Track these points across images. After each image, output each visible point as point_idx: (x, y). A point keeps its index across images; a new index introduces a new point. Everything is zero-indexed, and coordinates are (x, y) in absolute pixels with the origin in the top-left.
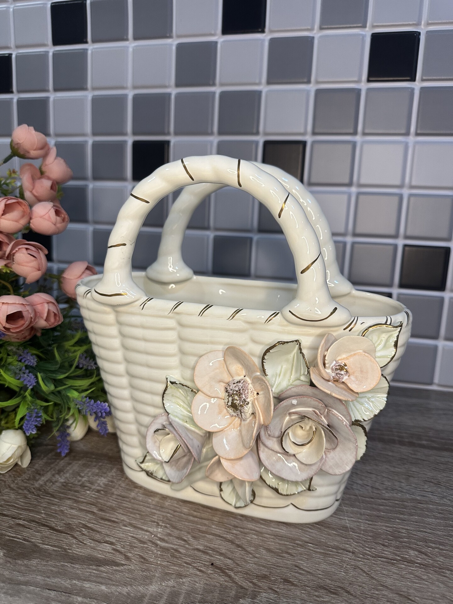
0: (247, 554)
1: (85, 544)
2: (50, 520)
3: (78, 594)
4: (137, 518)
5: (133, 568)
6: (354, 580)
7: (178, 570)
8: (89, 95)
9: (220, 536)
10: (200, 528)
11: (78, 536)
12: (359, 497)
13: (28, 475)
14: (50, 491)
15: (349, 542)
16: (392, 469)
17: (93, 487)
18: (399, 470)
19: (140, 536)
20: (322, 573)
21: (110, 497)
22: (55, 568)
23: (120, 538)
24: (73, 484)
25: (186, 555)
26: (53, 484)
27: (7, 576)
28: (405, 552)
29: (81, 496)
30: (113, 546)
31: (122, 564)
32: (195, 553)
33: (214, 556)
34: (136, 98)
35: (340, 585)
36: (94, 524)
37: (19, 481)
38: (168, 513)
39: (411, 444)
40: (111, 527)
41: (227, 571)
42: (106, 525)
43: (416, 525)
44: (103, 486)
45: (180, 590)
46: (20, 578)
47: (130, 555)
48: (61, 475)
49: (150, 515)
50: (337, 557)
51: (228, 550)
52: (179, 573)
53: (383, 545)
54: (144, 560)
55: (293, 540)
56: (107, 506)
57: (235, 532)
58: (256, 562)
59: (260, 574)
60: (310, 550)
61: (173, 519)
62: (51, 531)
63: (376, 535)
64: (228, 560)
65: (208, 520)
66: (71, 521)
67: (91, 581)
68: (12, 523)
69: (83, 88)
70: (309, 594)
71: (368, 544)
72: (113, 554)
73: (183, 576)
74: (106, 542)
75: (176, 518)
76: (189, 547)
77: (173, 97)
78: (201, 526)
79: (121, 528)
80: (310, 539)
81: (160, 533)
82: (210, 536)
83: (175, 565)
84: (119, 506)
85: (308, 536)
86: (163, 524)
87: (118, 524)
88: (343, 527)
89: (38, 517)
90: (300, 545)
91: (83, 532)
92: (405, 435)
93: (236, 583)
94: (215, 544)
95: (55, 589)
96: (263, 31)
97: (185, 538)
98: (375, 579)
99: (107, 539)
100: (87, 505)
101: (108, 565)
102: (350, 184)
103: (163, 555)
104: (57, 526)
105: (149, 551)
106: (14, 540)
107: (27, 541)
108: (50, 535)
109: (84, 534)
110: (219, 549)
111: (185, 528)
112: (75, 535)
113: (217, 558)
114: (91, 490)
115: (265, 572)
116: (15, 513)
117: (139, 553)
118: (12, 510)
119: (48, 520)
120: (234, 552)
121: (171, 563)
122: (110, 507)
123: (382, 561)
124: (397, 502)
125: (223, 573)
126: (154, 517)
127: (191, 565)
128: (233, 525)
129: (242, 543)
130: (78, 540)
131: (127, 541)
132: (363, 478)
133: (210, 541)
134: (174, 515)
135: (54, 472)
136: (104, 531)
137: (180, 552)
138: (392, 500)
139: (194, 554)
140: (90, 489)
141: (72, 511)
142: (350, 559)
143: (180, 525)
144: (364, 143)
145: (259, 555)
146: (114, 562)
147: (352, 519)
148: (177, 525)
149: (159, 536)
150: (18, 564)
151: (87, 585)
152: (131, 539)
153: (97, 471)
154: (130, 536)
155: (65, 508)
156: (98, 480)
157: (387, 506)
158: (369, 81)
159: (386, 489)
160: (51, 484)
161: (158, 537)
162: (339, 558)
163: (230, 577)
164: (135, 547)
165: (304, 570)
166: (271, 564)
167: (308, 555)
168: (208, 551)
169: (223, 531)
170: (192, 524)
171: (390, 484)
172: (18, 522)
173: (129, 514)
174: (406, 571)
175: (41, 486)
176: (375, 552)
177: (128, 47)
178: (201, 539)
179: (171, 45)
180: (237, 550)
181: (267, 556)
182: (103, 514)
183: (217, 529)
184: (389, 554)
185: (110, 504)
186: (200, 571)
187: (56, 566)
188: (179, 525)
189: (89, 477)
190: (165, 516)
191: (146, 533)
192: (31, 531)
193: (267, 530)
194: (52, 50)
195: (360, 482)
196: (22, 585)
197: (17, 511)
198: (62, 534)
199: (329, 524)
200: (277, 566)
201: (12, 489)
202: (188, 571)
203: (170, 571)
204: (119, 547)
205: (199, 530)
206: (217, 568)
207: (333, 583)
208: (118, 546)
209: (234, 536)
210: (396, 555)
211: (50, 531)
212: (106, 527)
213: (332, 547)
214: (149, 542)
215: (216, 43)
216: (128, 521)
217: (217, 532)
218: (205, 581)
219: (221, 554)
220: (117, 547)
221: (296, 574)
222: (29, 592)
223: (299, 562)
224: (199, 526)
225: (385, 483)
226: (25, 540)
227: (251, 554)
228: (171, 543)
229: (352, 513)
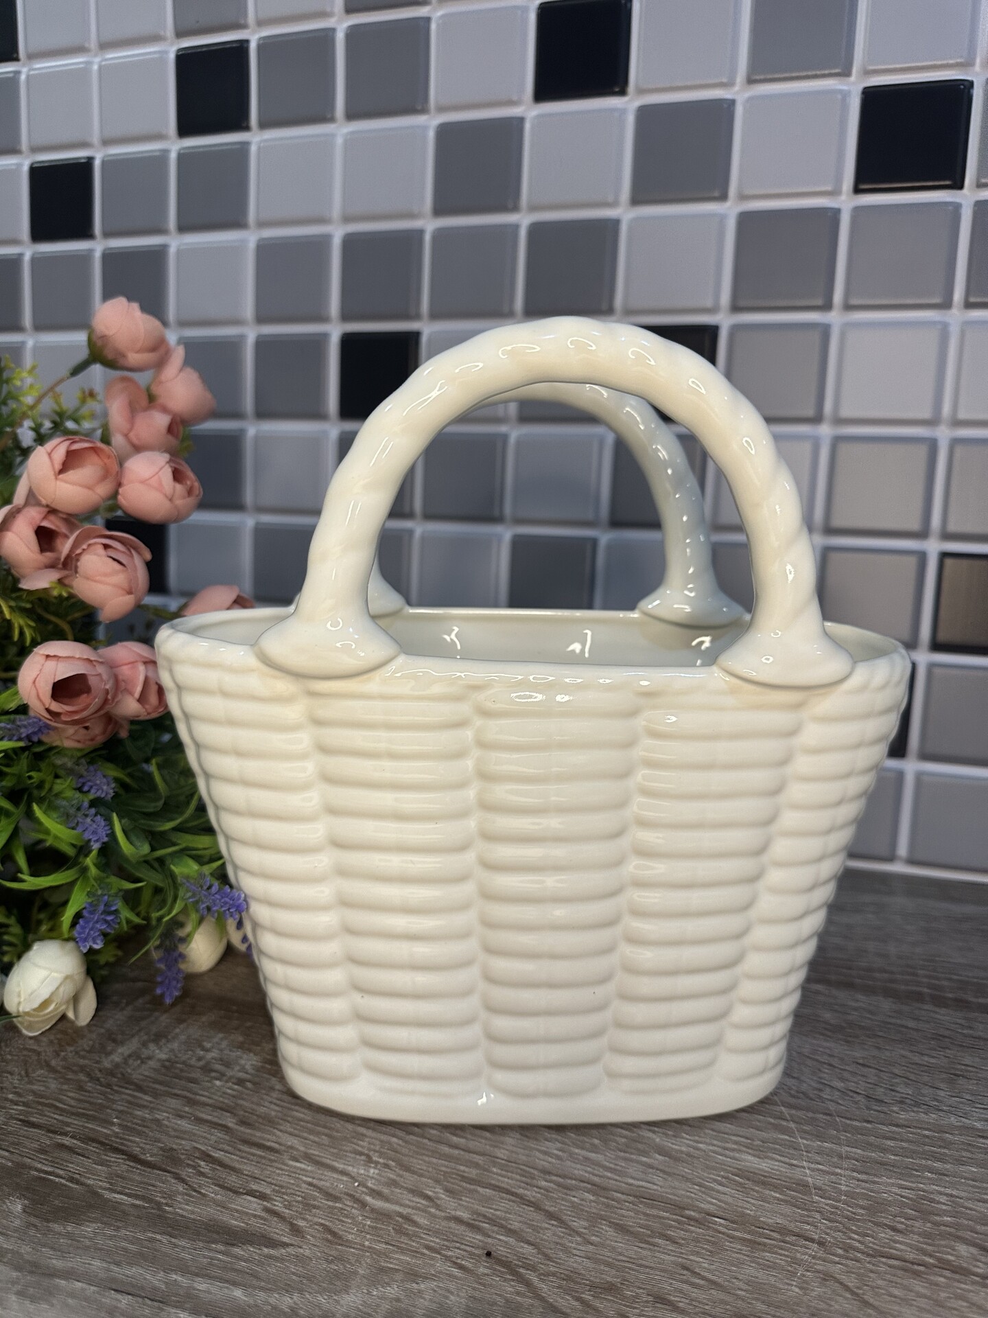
0: (570, 1235)
1: (204, 1195)
2: (129, 1140)
3: (180, 1306)
4: (323, 1144)
5: (307, 1253)
6: (823, 1306)
7: (408, 1264)
8: (249, 239)
9: (508, 1192)
10: (464, 1172)
11: (189, 1177)
12: (837, 1119)
13: (91, 1043)
14: (136, 1076)
15: (811, 1219)
16: (917, 1059)
17: (230, 1073)
18: (933, 1061)
19: (328, 1184)
20: (746, 1287)
21: (267, 1095)
22: (133, 1244)
23: (281, 1187)
24: (186, 1065)
25: (430, 1230)
26: (142, 1062)
27: (27, 1257)
28: (946, 1246)
29: (201, 1089)
30: (265, 1203)
31: (283, 1242)
32: (449, 1228)
33: (494, 1235)
34: (350, 243)
36: (226, 1152)
37: (70, 1054)
38: (394, 1135)
39: (961, 1004)
40: (264, 1161)
41: (522, 1270)
42: (254, 1155)
43: (973, 1186)
44: (253, 1072)
45: (412, 1309)
46: (54, 1261)
47: (301, 1223)
48: (161, 1043)
49: (353, 1137)
50: (783, 1252)
51: (526, 1223)
52: (411, 1269)
53: (894, 1229)
54: (333, 1237)
55: (678, 1208)
56: (257, 1115)
57: (544, 1183)
58: (590, 1255)
59: (598, 1281)
60: (720, 1232)
61: (405, 1151)
62: (132, 1164)
63: (876, 1207)
64: (526, 1246)
65: (483, 1154)
66: (177, 1144)
67: (210, 1277)
68: (48, 1142)
69: (238, 222)
71: (856, 1226)
72: (265, 1220)
73: (421, 1277)
74: (251, 1193)
75: (411, 1147)
76: (438, 1213)
77: (428, 238)
78: (467, 1166)
79: (288, 1166)
80: (720, 1207)
81: (372, 1178)
82: (488, 1190)
83: (402, 1251)
84: (285, 1115)
85: (714, 1201)
86: (381, 1160)
87: (281, 1154)
88: (797, 1184)
89: (105, 1131)
90: (696, 1220)
91: (202, 1170)
92: (945, 983)
93: (542, 1299)
94: (496, 1210)
95: (131, 1290)
96: (623, 92)
97: (430, 1193)
98: (873, 1307)
99: (254, 1187)
100: (213, 1111)
101: (251, 1243)
102: (817, 419)
103: (376, 1228)
104: (145, 1154)
105: (347, 1216)
106: (51, 1180)
107: (78, 1182)
108: (128, 1171)
109: (202, 1174)
110: (506, 1220)
111: (430, 1169)
112: (183, 1174)
113: (500, 1240)
114: (225, 1078)
115: (610, 1276)
116: (55, 1121)
117: (323, 1221)
118: (48, 1114)
119: (126, 1140)
120: (541, 1228)
121: (394, 1245)
122: (264, 1118)
123: (890, 1266)
124: (926, 1132)
125: (513, 1275)
126: (361, 1143)
127: (440, 1254)
128: (540, 1167)
129: (561, 1210)
130: (189, 1186)
131: (298, 1193)
132: (846, 1075)
133: (486, 1200)
134: (406, 1142)
135: (145, 1038)
136: (247, 1168)
137: (415, 1223)
138: (916, 1127)
139: (447, 1229)
140: (221, 1076)
141: (179, 1122)
142: (814, 1257)
143: (419, 1164)
144: (847, 326)
145: (598, 1239)
146: (264, 1236)
147: (821, 1167)
148: (412, 1162)
149: (369, 1185)
150: (52, 1231)
151: (201, 1285)
152: (307, 1189)
153: (241, 1039)
154: (305, 1182)
155: (165, 1114)
156: (241, 1058)
157: (902, 1141)
158: (857, 190)
159: (901, 1102)
160: (139, 1062)
161: (367, 1187)
162: (786, 1253)
163: (528, 1284)
164: (315, 1207)
165: (703, 1278)
166: (624, 1259)
167: (714, 1243)
168: (481, 1224)
169: (517, 1180)
170: (446, 1163)
171: (910, 1093)
172: (60, 1141)
173: (305, 1135)
174: (949, 1293)
175: (117, 1066)
176: (874, 1243)
177: (333, 136)
178: (467, 1197)
179: (425, 128)
180: (547, 1226)
181: (616, 1242)
182: (248, 1131)
183: (502, 1176)
184: (907, 1251)
185: (263, 1110)
186: (461, 1267)
187: (134, 1241)
188: (417, 1163)
189: (221, 1050)
190: (386, 1143)
191: (340, 1177)
192: (86, 1162)
193: (618, 1183)
194: (175, 146)
195: (840, 1085)
196: (59, 1277)
197: (60, 1118)
198: (155, 1171)
199: (765, 1177)
200: (641, 1266)
201: (53, 1070)
202: (432, 1266)
203: (391, 1263)
204: (278, 1206)
205: (463, 1177)
206: (500, 1262)
208: (277, 1203)
209: (542, 1194)
210: (925, 1253)
211: (128, 1163)
212: (252, 1161)
213: (772, 1228)
214: (346, 1197)
215: (521, 120)
216: (302, 1149)
217: (503, 1182)
218: (471, 1292)
219: (511, 1232)
220: (275, 1205)
221: (685, 1286)
222: (72, 1295)
223: (692, 1257)
224: (462, 1168)
225: (898, 1089)
226: (71, 1180)
227: (579, 1234)
228: (397, 1203)
229: (820, 1152)
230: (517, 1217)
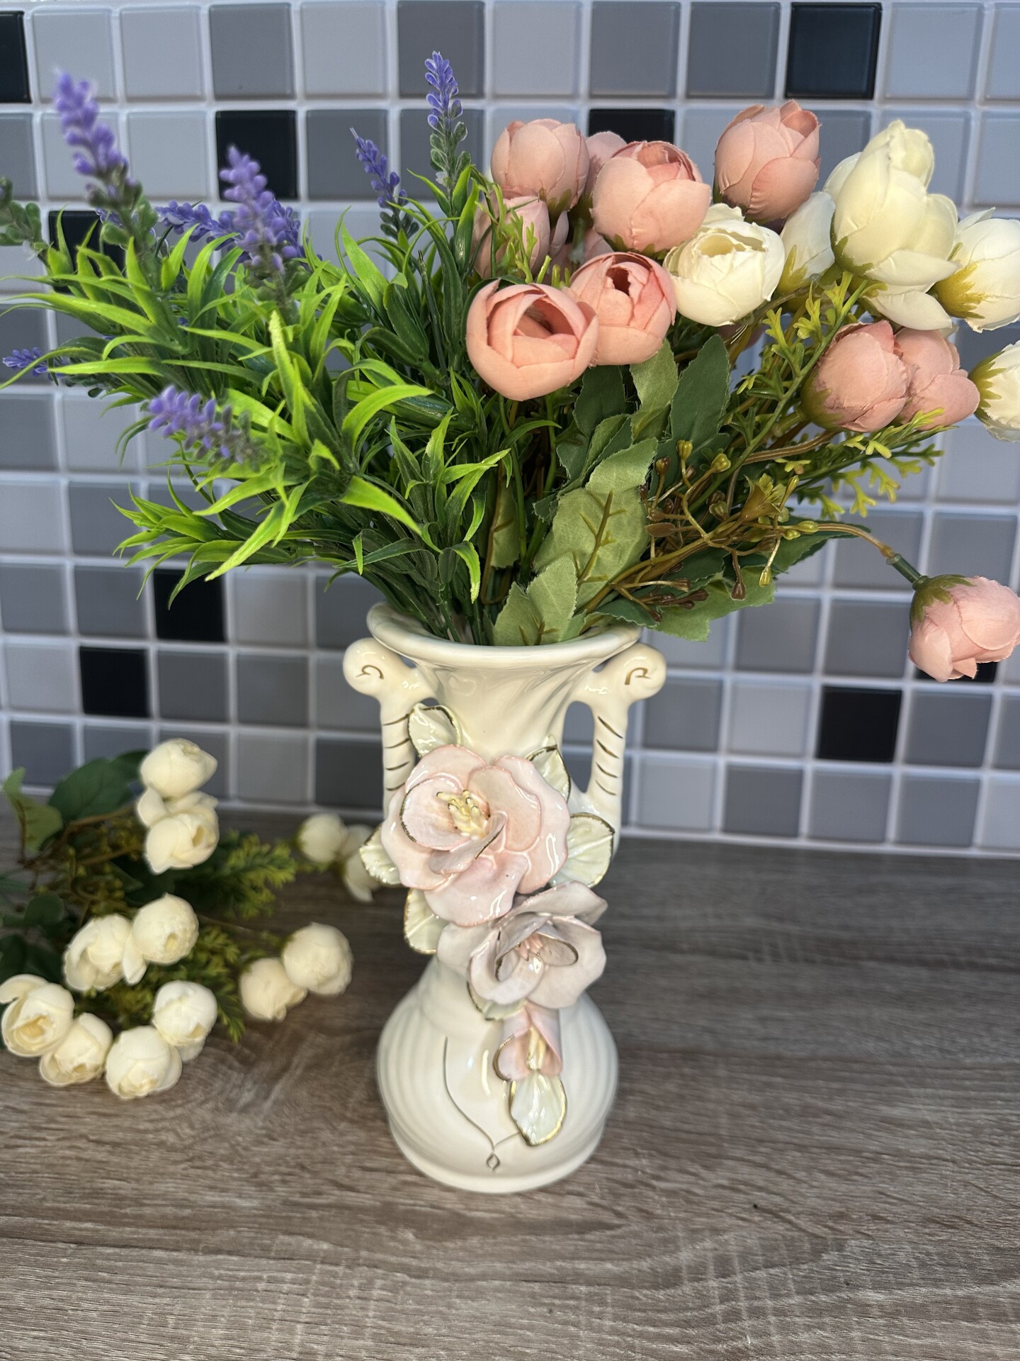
0: (799, 1184)
3: (576, 1282)
5: (636, 1228)
6: (971, 1203)
7: (708, 1223)
9: (743, 1160)
10: (705, 1150)
15: (941, 1146)
16: (960, 1015)
18: (971, 1015)
20: (921, 1199)
25: (708, 1197)
27: (445, 1270)
30: (585, 1199)
31: (616, 1224)
32: (720, 1193)
33: (752, 1193)
35: (954, 1213)
38: (641, 1131)
39: (973, 966)
41: (782, 1214)
46: (467, 1270)
47: (620, 1209)
49: (615, 1138)
50: (934, 1172)
51: (767, 1180)
52: (713, 1227)
53: (993, 1144)
54: (648, 1215)
55: (857, 1152)
57: (763, 1150)
58: (818, 1195)
59: (832, 1212)
60: (891, 1165)
61: (655, 1141)
63: (977, 1131)
64: (775, 1196)
65: (711, 1135)
67: (584, 1259)
68: (395, 1182)
70: (916, 1232)
71: (968, 1146)
72: (594, 1211)
73: (721, 1231)
74: (570, 1193)
75: (658, 1137)
76: (706, 1184)
78: (707, 1146)
80: (883, 1147)
81: (647, 1166)
82: (730, 1161)
83: (699, 1215)
88: (922, 1122)
90: (872, 1159)
92: (957, 949)
93: (804, 1231)
94: (743, 1175)
95: (534, 1278)
97: (693, 1170)
98: (1002, 1199)
99: (570, 1188)
101: (596, 1229)
103: (672, 1202)
105: (647, 1198)
106: (418, 1210)
110: (751, 1180)
111: (682, 1152)
113: (757, 1196)
115: (837, 1207)
117: (634, 1204)
118: (377, 1158)
120: (777, 1182)
121: (691, 1212)
123: (999, 1170)
124: (987, 1071)
125: (778, 1218)
126: (622, 1141)
127: (724, 1212)
128: (754, 1138)
129: (783, 1167)
132: (919, 1034)
133: (732, 1170)
137: (696, 1194)
138: (979, 1068)
139: (720, 1195)
142: (953, 1172)
143: (673, 1150)
145: (818, 1183)
146: (601, 1223)
147: (932, 1107)
148: (665, 1149)
149: (648, 1172)
150: (449, 1248)
151: (582, 1266)
154: (603, 1178)
157: (974, 1080)
159: (963, 1051)
161: (648, 1174)
163: (790, 1222)
164: (621, 1195)
165: (894, 1198)
166: (841, 1194)
167: (890, 1173)
168: (739, 1187)
169: (743, 1150)
170: (692, 1146)
171: (966, 1042)
176: (984, 1156)
178: (719, 1169)
180: (781, 1180)
181: (830, 1183)
183: (735, 1149)
184: (1005, 1158)
186: (743, 1219)
187: (512, 1244)
188: (671, 1149)
191: (625, 1170)
193: (808, 1141)
195: (918, 1043)
196: (479, 1280)
200: (853, 1197)
202: (724, 1222)
203: (697, 1225)
204: (596, 1199)
205: (708, 1154)
206: (765, 1211)
207: (943, 1211)
208: (593, 1197)
209: (764, 1157)
213: (920, 1156)
214: (638, 1184)
217: (737, 1153)
218: (758, 1235)
220: (592, 1199)
221: (887, 1206)
222: (496, 1290)
223: (881, 1185)
224: (703, 1147)
225: (958, 1041)
226: (433, 1207)
227: (805, 1182)
228: (675, 1181)
229: (927, 1097)
230: (759, 1178)
